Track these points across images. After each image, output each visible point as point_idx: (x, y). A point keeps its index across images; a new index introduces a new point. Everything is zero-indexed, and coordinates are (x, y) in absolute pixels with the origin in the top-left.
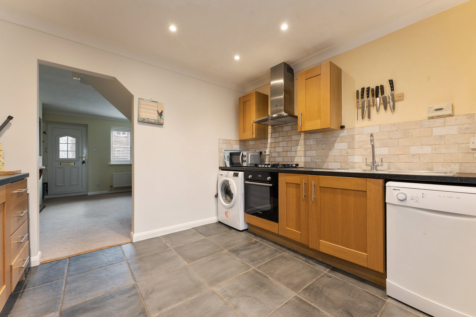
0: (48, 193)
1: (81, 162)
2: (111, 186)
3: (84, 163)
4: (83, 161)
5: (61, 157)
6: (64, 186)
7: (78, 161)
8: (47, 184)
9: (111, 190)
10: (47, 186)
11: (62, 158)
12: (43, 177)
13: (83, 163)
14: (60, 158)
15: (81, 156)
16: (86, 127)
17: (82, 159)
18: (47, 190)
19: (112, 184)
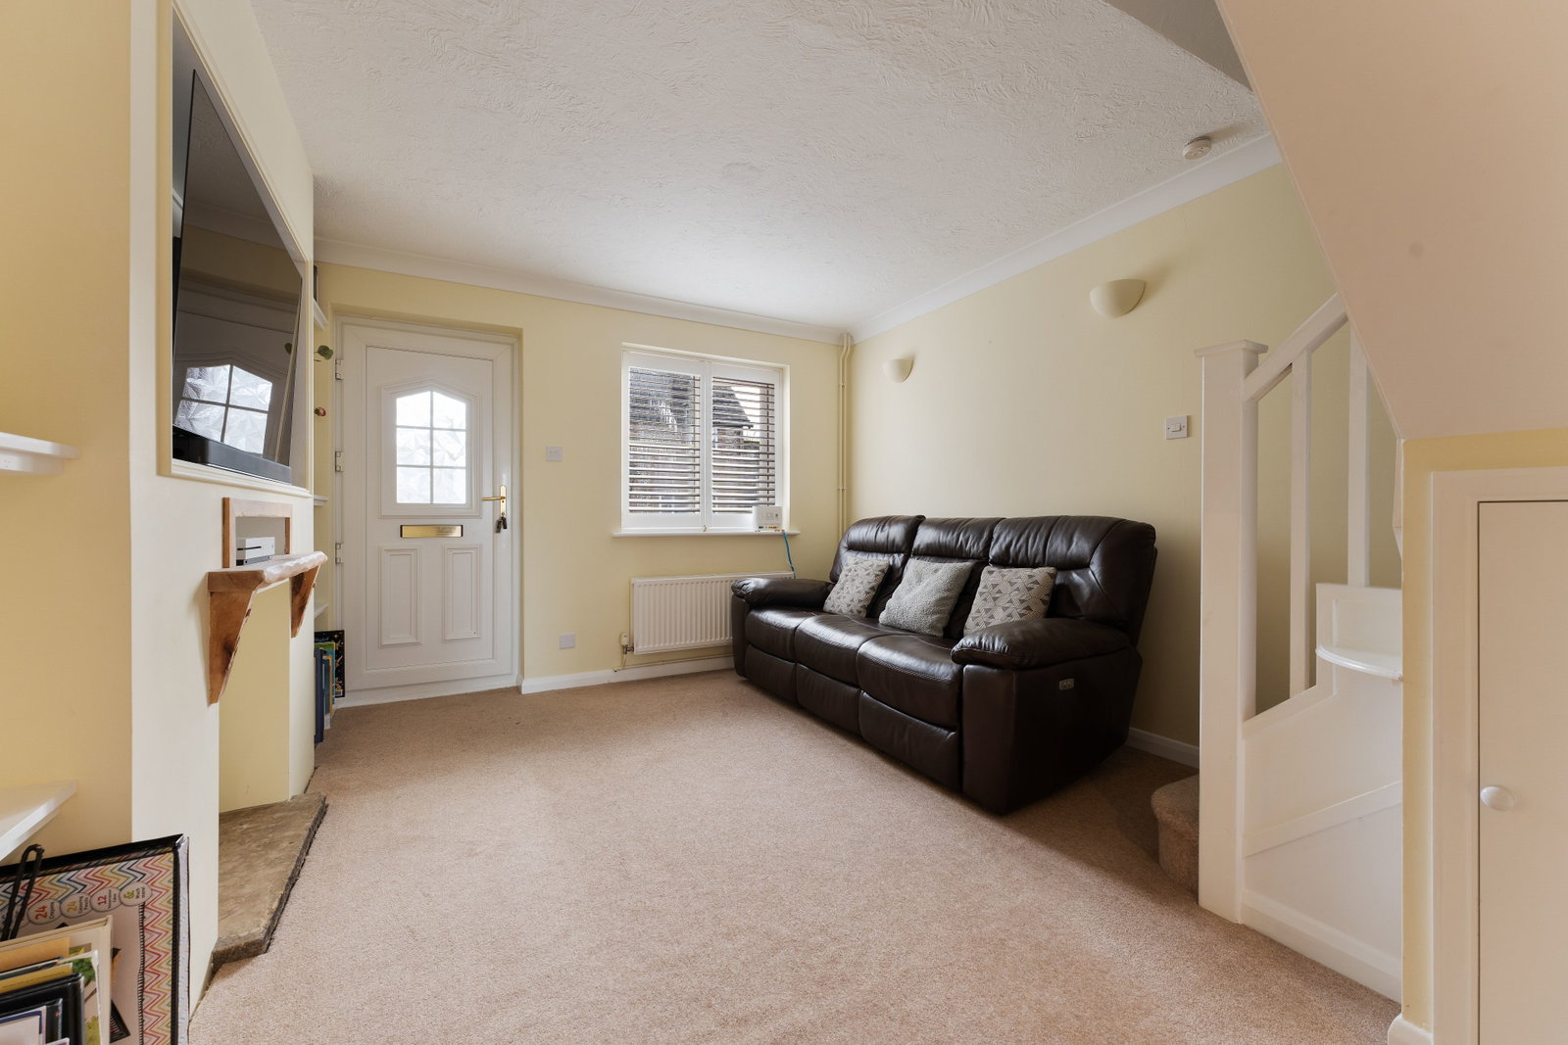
0: (343, 687)
1: (489, 523)
2: (628, 649)
3: (505, 528)
4: (498, 518)
5: (402, 498)
6: (417, 644)
7: (479, 517)
8: (337, 636)
9: (624, 666)
10: (340, 652)
11: (406, 501)
12: (316, 606)
13: (498, 530)
14: (398, 501)
15: (488, 493)
16: (512, 345)
17: (495, 508)
18: (340, 673)
19: (631, 639)
